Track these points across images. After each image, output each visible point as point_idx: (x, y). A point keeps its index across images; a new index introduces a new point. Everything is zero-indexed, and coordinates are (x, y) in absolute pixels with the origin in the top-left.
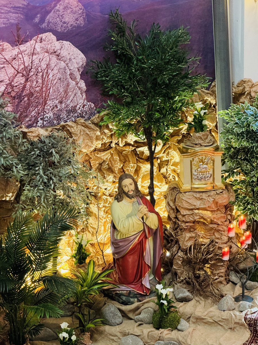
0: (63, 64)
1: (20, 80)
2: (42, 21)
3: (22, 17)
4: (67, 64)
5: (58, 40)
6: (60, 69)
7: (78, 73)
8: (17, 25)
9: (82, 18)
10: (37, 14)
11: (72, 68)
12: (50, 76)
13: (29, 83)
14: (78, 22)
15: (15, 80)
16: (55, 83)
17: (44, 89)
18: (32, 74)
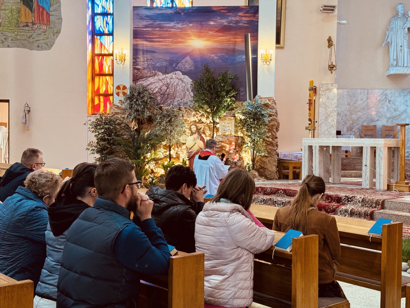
0: (184, 84)
1: (164, 88)
2: (176, 66)
3: (168, 64)
4: (186, 85)
5: (183, 75)
6: (182, 86)
7: (190, 89)
8: (166, 66)
9: (193, 67)
10: (174, 63)
11: (188, 87)
12: (178, 88)
13: (168, 90)
14: (191, 68)
15: (163, 87)
16: (180, 91)
17: (175, 93)
18: (170, 86)
